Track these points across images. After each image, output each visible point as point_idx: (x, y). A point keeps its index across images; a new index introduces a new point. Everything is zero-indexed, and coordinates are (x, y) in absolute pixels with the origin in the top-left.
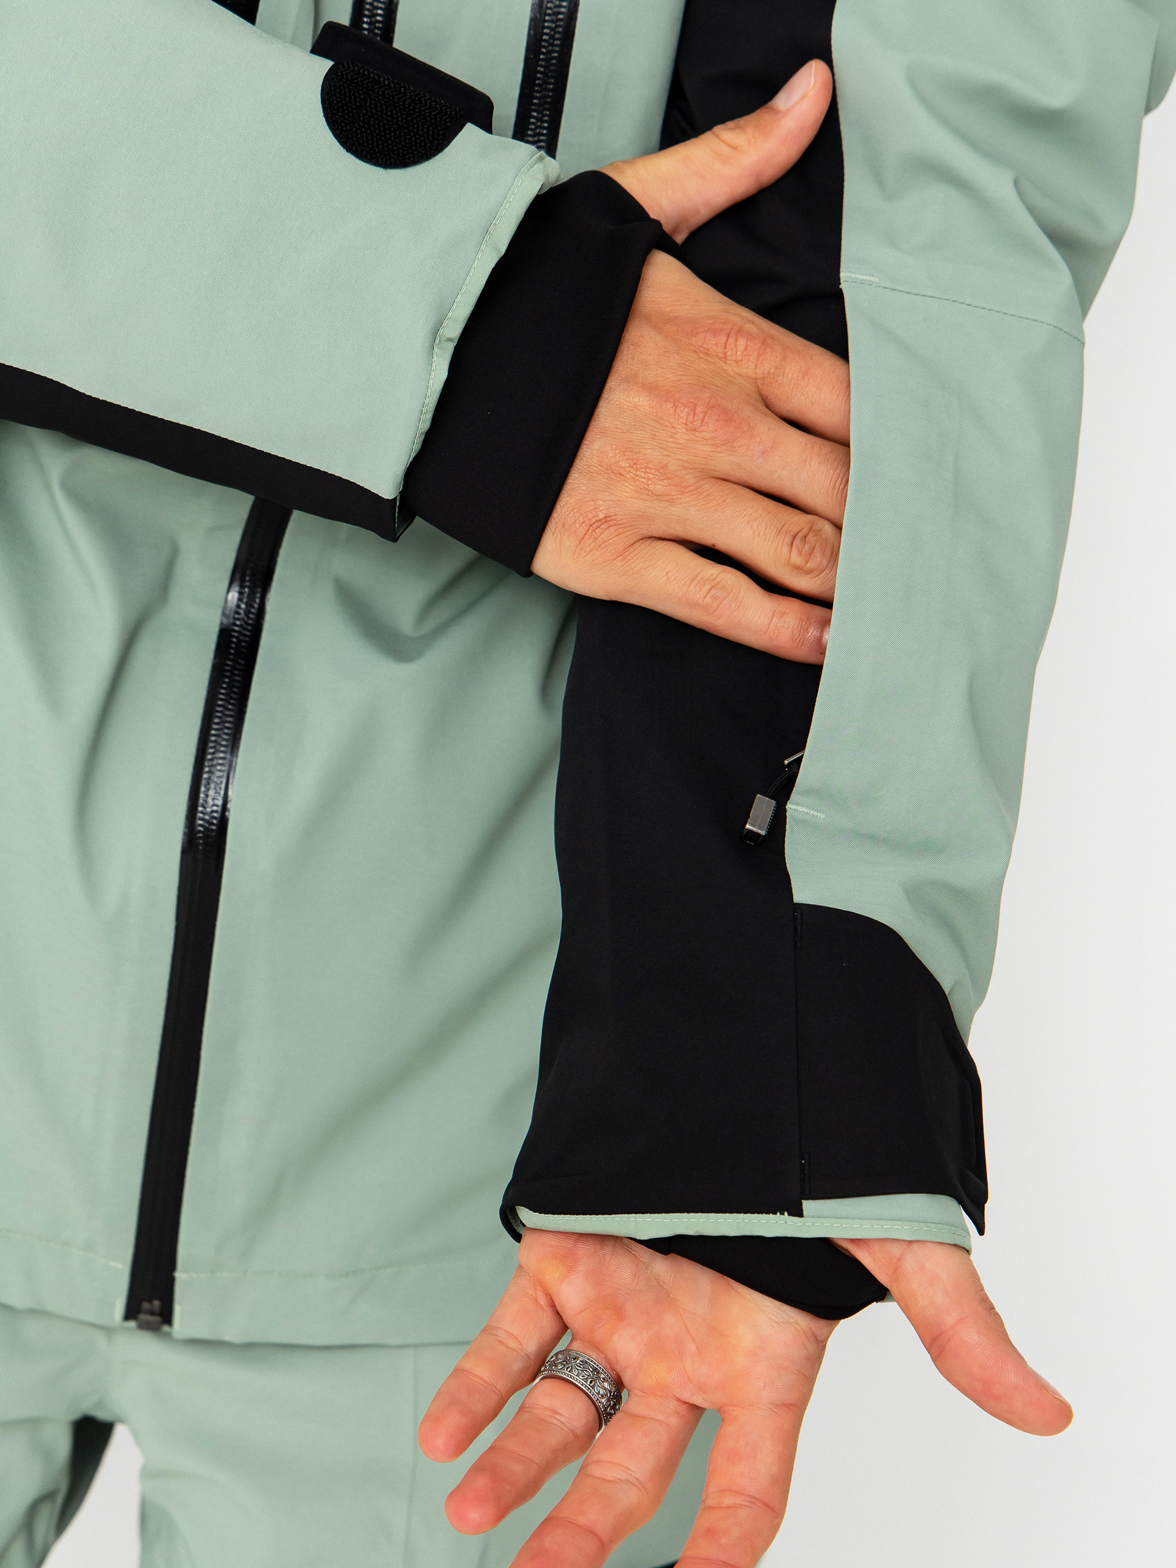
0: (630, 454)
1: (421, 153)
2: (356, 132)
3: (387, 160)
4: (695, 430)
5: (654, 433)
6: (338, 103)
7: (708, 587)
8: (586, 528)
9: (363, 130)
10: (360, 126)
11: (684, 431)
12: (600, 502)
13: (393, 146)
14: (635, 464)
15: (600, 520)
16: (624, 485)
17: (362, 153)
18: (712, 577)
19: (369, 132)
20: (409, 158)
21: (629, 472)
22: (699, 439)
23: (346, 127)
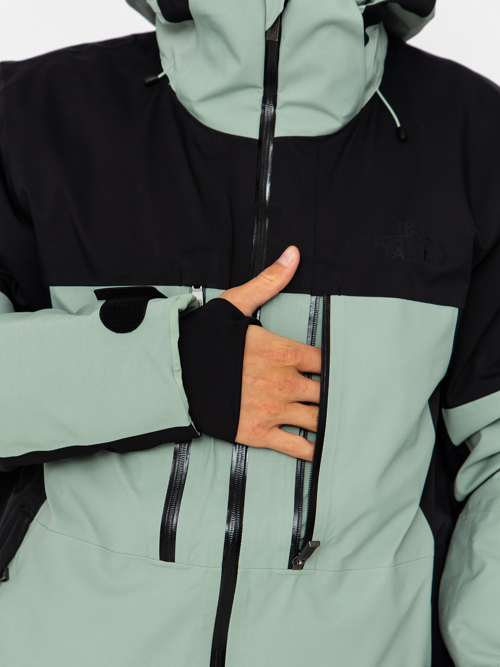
0: (262, 402)
1: (138, 322)
2: (117, 326)
3: (130, 329)
4: (281, 390)
5: (268, 393)
6: (107, 321)
7: (291, 444)
8: (252, 430)
9: (118, 324)
10: (117, 324)
11: (278, 391)
12: (255, 420)
13: (129, 324)
14: (265, 405)
15: (256, 426)
16: (261, 413)
17: (122, 331)
18: (293, 441)
19: (120, 324)
20: (136, 325)
21: (263, 408)
22: (283, 392)
23: (113, 326)
